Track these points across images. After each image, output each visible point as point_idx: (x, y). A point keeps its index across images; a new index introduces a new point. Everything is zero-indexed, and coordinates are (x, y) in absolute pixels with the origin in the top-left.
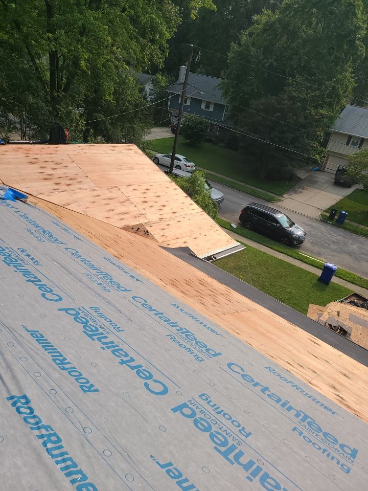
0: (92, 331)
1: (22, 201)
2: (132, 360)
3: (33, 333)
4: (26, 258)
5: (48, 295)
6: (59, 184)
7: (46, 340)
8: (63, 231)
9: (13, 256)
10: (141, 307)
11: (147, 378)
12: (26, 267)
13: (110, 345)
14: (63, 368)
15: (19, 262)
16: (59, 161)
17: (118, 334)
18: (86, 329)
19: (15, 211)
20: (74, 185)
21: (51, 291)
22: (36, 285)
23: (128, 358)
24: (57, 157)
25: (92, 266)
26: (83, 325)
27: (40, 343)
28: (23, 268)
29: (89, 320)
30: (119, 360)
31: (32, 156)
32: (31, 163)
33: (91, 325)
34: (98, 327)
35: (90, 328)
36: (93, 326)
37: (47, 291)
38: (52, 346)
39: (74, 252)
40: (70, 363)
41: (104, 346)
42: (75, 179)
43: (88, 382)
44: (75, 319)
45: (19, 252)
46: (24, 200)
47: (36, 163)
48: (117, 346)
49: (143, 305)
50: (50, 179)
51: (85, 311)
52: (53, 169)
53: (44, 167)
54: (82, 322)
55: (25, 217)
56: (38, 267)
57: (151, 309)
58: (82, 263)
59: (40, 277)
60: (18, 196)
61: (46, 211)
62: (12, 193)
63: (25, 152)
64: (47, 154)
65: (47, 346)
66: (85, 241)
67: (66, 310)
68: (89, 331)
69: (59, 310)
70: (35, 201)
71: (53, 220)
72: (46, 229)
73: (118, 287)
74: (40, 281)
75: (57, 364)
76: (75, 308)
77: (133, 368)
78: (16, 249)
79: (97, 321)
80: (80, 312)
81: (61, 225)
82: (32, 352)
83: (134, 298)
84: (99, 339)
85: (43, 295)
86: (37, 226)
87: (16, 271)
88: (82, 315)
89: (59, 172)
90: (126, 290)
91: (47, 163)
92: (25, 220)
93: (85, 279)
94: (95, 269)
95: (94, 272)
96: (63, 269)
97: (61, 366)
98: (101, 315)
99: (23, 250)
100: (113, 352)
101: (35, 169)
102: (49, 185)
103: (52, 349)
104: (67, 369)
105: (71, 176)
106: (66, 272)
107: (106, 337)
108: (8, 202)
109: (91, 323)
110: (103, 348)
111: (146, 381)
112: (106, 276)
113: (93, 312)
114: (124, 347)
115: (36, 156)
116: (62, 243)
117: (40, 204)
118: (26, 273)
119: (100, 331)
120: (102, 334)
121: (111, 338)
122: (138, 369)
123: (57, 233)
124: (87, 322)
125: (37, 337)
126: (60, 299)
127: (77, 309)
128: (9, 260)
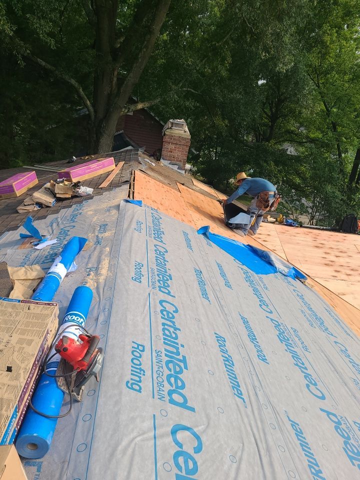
0: (353, 452)
1: (301, 281)
3: (294, 424)
4: (297, 339)
5: (312, 387)
6: (338, 272)
7: (304, 438)
8: (334, 322)
9: (286, 334)
12: (296, 349)
15: (290, 342)
16: (345, 249)
18: (347, 447)
20: (355, 276)
21: (315, 384)
22: (302, 372)
24: (343, 247)
26: (344, 440)
27: (299, 439)
28: (292, 349)
29: (351, 437)
31: (319, 241)
32: (316, 247)
33: (353, 445)
35: (351, 448)
36: (355, 447)
37: (311, 383)
38: (309, 448)
39: (343, 349)
42: (357, 270)
44: (336, 428)
45: (292, 331)
46: (302, 280)
47: (322, 248)
50: (331, 265)
51: (348, 424)
52: (337, 257)
53: (328, 253)
54: (343, 436)
55: (302, 297)
56: (306, 353)
58: (350, 365)
59: (307, 364)
60: (299, 276)
61: (321, 297)
62: (294, 272)
63: (314, 236)
64: (334, 241)
65: (304, 445)
66: (356, 339)
67: (328, 413)
69: (322, 410)
70: (313, 284)
71: (326, 307)
72: (319, 315)
74: (306, 368)
75: (312, 473)
76: (337, 415)
78: (290, 329)
80: (342, 422)
81: (333, 314)
82: (290, 446)
85: (308, 386)
86: (310, 309)
87: (286, 350)
88: (343, 426)
89: (342, 261)
91: (332, 250)
92: (301, 301)
93: (352, 385)
96: (331, 366)
97: (315, 477)
99: (295, 331)
101: (319, 253)
102: (329, 271)
105: (353, 267)
106: (333, 369)
108: (290, 279)
109: (352, 441)
113: (356, 428)
115: (323, 242)
116: (332, 335)
117: (317, 288)
118: (295, 356)
123: (329, 322)
124: (348, 438)
125: (297, 431)
126: (323, 398)
127: (339, 418)
128: (283, 337)
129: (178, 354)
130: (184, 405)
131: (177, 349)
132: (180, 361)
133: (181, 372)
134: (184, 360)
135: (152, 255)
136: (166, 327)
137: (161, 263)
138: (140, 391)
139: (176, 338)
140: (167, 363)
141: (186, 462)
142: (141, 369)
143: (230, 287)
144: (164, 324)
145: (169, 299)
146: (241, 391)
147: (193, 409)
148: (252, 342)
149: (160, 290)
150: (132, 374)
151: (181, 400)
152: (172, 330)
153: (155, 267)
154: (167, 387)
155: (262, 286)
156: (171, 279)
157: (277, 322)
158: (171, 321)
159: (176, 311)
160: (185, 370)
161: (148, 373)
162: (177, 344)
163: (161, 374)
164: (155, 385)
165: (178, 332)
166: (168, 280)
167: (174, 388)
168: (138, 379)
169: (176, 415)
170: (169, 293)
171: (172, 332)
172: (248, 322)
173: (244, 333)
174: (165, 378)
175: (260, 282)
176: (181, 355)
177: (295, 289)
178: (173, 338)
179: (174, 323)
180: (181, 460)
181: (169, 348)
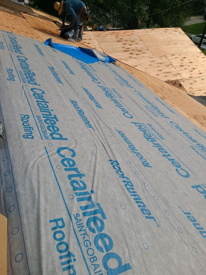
0: (148, 136)
1: (113, 63)
2: (169, 155)
3: (119, 132)
4: (115, 94)
5: (126, 114)
6: (132, 54)
7: (125, 137)
8: (134, 81)
9: (109, 92)
10: (175, 128)
11: (177, 166)
12: (116, 99)
13: (157, 145)
14: (134, 152)
15: (112, 95)
16: (133, 40)
17: (162, 140)
19: (110, 69)
20: (140, 54)
21: (128, 112)
22: (120, 108)
23: (167, 154)
24: (132, 38)
25: (148, 102)
26: (143, 132)
27: (123, 138)
28: (114, 99)
29: (146, 130)
30: (162, 154)
31: (119, 37)
32: (118, 41)
33: (148, 133)
34: (151, 135)
35: (147, 135)
36: (149, 134)
37: (126, 112)
38: (128, 140)
39: (139, 93)
40: (137, 150)
41: (154, 145)
42: (141, 51)
43: (146, 161)
44: (139, 129)
45: (112, 90)
46: (114, 63)
47: (121, 41)
48: (161, 147)
49: (176, 127)
50: (128, 51)
51: (145, 126)
52: (130, 45)
53: (125, 44)
54: (143, 131)
55: (115, 72)
56: (121, 99)
57: (181, 130)
58: (143, 100)
59: (122, 104)
60: (112, 61)
61: (125, 70)
62: (108, 59)
63: (116, 35)
64: (127, 36)
65: (126, 140)
66: (144, 87)
67: (135, 123)
68: (146, 136)
69: (132, 123)
70: (120, 64)
71: (128, 74)
72: (125, 79)
73: (162, 115)
74: (122, 106)
75: (131, 149)
76: (139, 123)
77: (170, 160)
78: (111, 89)
79: (151, 131)
80: (142, 125)
81: (132, 78)
82: (119, 141)
83: (171, 122)
84: (152, 141)
85: (124, 114)
86: (120, 77)
87: (111, 100)
88: (143, 127)
89: (133, 47)
90: (166, 117)
91: (127, 41)
92: (114, 74)
93: (144, 108)
94: (150, 103)
95: (149, 105)
96: (134, 102)
97: (133, 151)
98: (153, 129)
99: (114, 90)
100: (159, 149)
101: (120, 45)
102: (127, 54)
103: (128, 142)
104: (135, 153)
105: (139, 49)
106: (135, 104)
107: (155, 141)
108: (107, 63)
109: (147, 132)
110: (154, 146)
111: (177, 168)
112: (156, 108)
113: (148, 126)
114: (165, 148)
115: (121, 37)
116: (133, 88)
117: (122, 66)
118: (116, 102)
119: (152, 137)
120: (153, 139)
121: (158, 142)
122: (173, 161)
123: (130, 82)
124: (146, 131)
125: (121, 134)
126: (132, 117)
127: (140, 124)
128: (108, 94)
129: (51, 115)
130: (61, 138)
131: (50, 112)
132: (53, 118)
133: (55, 123)
134: (55, 117)
135: (17, 63)
136: (39, 102)
137: (25, 67)
138: (33, 138)
139: (47, 107)
140: (45, 121)
141: (68, 162)
142: (30, 128)
143: (73, 73)
144: (37, 101)
145: (37, 87)
146: (91, 125)
147: (66, 139)
148: (92, 100)
149: (29, 83)
150: (25, 131)
151: (59, 136)
152: (43, 103)
153: (22, 70)
154: (49, 132)
155: (92, 70)
156: (35, 75)
157: (104, 87)
158: (41, 99)
159: (43, 93)
160: (57, 122)
161: (35, 128)
162: (49, 110)
163: (43, 127)
164: (42, 133)
165: (47, 104)
166: (32, 76)
167: (53, 132)
168: (30, 133)
169: (57, 144)
170: (36, 84)
171: (44, 104)
172: (87, 90)
173: (87, 96)
174: (46, 128)
175: (91, 68)
176: (53, 115)
177: (110, 68)
178: (45, 107)
179: (43, 99)
180: (66, 162)
181: (44, 113)
